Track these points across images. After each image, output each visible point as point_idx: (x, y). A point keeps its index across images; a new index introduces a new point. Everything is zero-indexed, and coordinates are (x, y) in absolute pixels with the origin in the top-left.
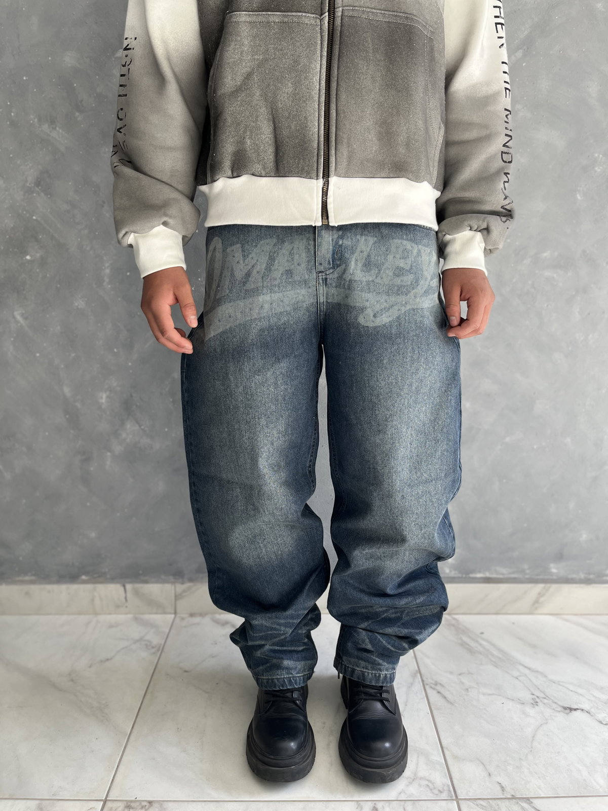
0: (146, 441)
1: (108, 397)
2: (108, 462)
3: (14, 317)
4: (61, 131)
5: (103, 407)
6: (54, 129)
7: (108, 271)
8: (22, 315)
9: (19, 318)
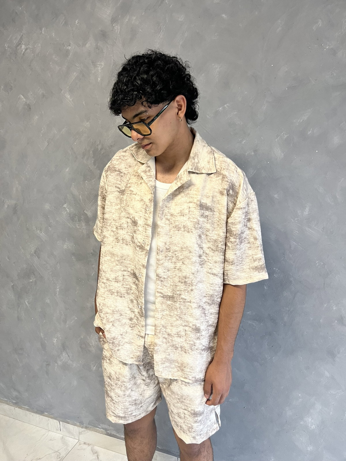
0: (70, 362)
1: (56, 341)
2: (56, 368)
3: (25, 303)
4: (43, 234)
5: (55, 344)
6: (41, 232)
7: (58, 290)
8: (28, 302)
9: (27, 303)
